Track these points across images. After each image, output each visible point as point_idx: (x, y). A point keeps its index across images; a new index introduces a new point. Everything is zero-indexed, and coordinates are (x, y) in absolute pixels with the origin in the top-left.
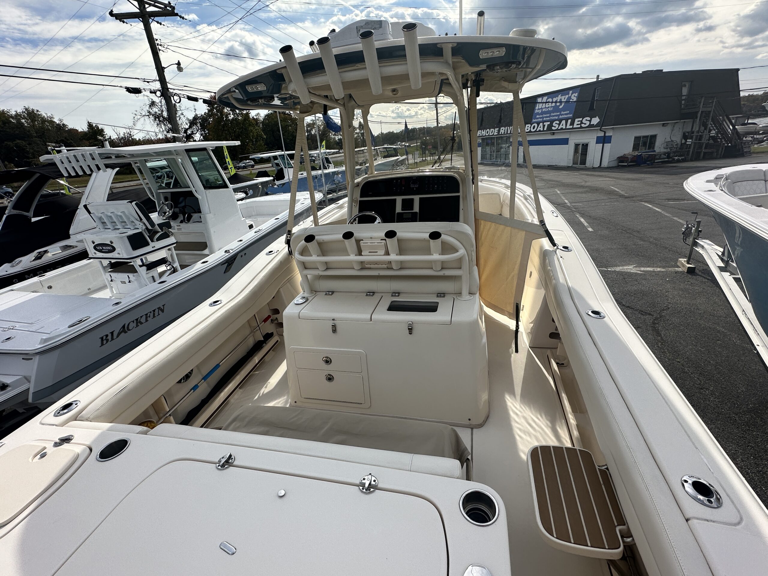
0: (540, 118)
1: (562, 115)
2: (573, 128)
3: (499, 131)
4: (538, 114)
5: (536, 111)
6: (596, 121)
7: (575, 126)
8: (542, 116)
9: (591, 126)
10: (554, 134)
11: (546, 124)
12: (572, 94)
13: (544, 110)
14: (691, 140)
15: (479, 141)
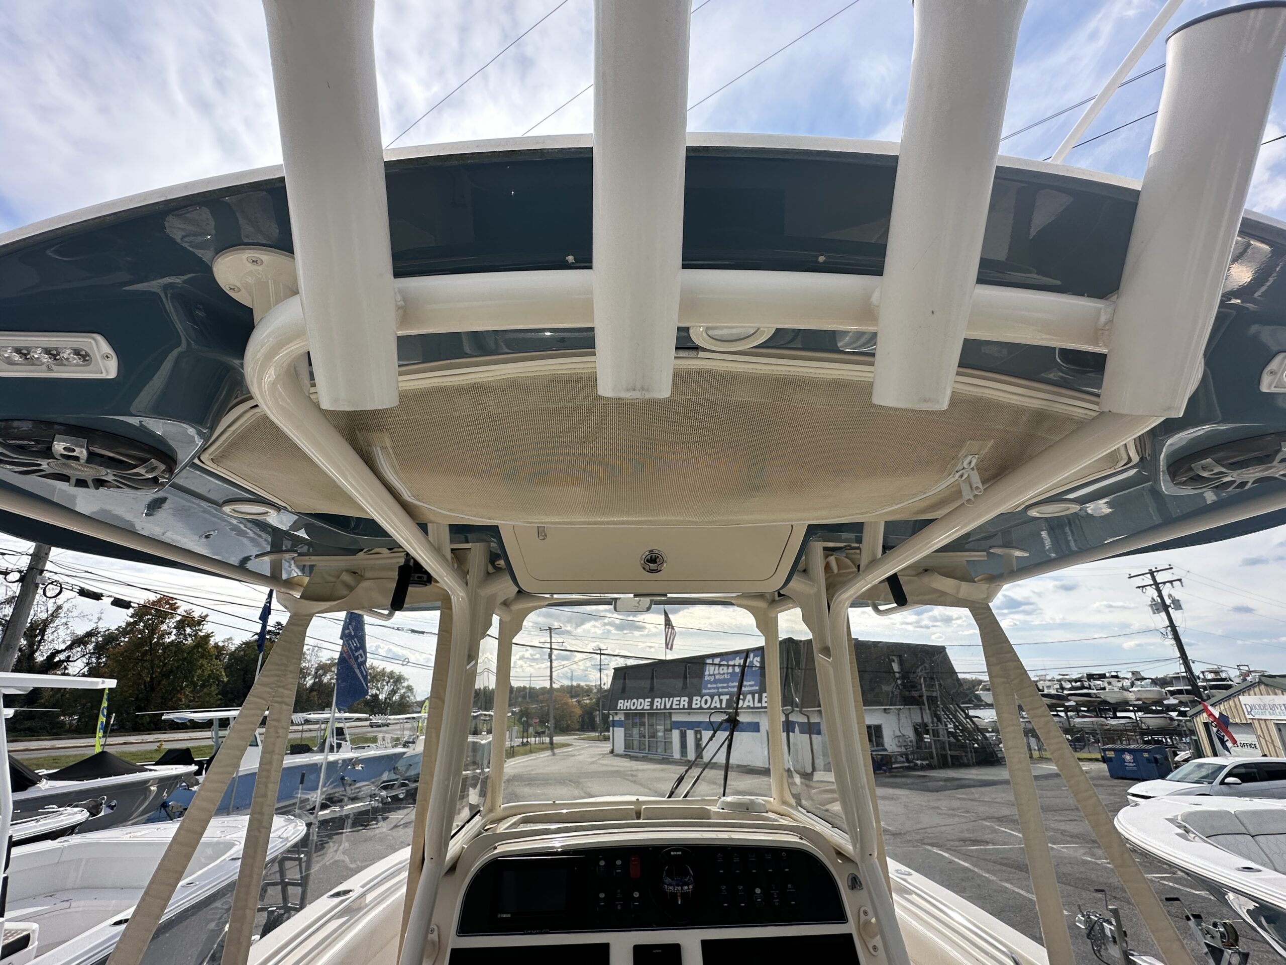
0: (714, 688)
1: (745, 686)
2: (763, 707)
3: (652, 703)
4: (709, 682)
5: (707, 678)
8: (715, 686)
11: (725, 698)
12: (754, 657)
13: (717, 677)
14: (928, 736)
15: (620, 717)
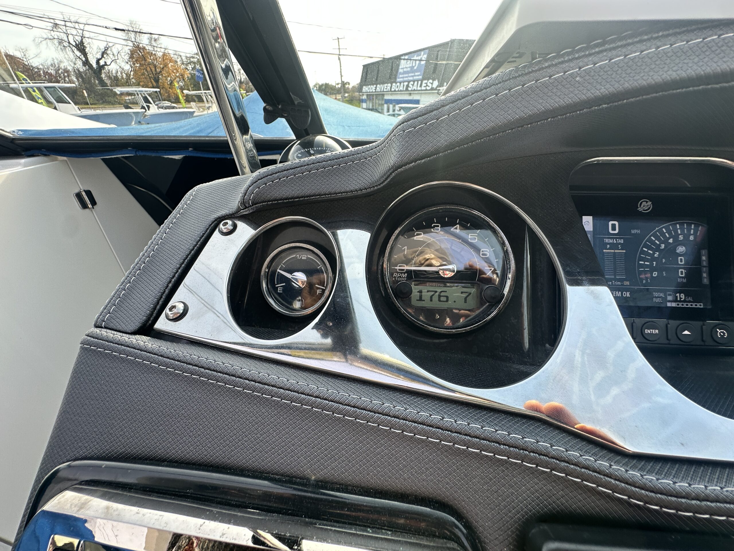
0: (402, 78)
1: (415, 76)
2: (422, 90)
3: (376, 87)
4: (401, 74)
5: (401, 71)
6: (436, 83)
7: (423, 88)
8: (402, 76)
9: (432, 89)
10: (410, 94)
11: (406, 84)
12: (423, 55)
13: (405, 70)
15: (364, 97)
